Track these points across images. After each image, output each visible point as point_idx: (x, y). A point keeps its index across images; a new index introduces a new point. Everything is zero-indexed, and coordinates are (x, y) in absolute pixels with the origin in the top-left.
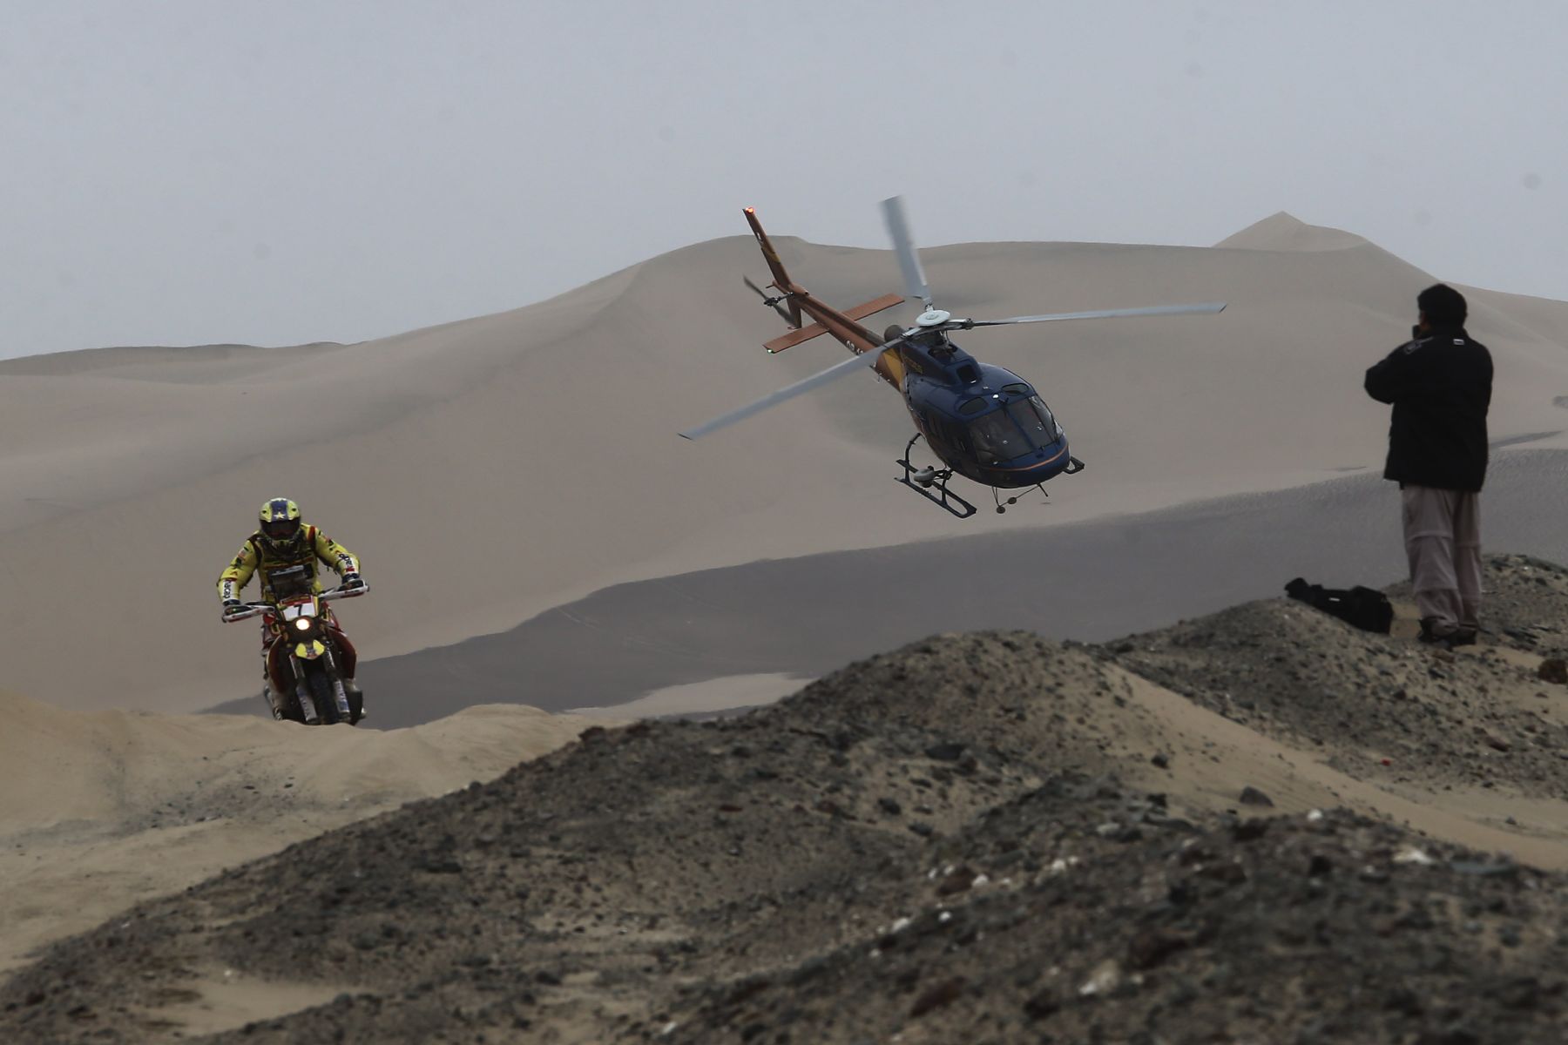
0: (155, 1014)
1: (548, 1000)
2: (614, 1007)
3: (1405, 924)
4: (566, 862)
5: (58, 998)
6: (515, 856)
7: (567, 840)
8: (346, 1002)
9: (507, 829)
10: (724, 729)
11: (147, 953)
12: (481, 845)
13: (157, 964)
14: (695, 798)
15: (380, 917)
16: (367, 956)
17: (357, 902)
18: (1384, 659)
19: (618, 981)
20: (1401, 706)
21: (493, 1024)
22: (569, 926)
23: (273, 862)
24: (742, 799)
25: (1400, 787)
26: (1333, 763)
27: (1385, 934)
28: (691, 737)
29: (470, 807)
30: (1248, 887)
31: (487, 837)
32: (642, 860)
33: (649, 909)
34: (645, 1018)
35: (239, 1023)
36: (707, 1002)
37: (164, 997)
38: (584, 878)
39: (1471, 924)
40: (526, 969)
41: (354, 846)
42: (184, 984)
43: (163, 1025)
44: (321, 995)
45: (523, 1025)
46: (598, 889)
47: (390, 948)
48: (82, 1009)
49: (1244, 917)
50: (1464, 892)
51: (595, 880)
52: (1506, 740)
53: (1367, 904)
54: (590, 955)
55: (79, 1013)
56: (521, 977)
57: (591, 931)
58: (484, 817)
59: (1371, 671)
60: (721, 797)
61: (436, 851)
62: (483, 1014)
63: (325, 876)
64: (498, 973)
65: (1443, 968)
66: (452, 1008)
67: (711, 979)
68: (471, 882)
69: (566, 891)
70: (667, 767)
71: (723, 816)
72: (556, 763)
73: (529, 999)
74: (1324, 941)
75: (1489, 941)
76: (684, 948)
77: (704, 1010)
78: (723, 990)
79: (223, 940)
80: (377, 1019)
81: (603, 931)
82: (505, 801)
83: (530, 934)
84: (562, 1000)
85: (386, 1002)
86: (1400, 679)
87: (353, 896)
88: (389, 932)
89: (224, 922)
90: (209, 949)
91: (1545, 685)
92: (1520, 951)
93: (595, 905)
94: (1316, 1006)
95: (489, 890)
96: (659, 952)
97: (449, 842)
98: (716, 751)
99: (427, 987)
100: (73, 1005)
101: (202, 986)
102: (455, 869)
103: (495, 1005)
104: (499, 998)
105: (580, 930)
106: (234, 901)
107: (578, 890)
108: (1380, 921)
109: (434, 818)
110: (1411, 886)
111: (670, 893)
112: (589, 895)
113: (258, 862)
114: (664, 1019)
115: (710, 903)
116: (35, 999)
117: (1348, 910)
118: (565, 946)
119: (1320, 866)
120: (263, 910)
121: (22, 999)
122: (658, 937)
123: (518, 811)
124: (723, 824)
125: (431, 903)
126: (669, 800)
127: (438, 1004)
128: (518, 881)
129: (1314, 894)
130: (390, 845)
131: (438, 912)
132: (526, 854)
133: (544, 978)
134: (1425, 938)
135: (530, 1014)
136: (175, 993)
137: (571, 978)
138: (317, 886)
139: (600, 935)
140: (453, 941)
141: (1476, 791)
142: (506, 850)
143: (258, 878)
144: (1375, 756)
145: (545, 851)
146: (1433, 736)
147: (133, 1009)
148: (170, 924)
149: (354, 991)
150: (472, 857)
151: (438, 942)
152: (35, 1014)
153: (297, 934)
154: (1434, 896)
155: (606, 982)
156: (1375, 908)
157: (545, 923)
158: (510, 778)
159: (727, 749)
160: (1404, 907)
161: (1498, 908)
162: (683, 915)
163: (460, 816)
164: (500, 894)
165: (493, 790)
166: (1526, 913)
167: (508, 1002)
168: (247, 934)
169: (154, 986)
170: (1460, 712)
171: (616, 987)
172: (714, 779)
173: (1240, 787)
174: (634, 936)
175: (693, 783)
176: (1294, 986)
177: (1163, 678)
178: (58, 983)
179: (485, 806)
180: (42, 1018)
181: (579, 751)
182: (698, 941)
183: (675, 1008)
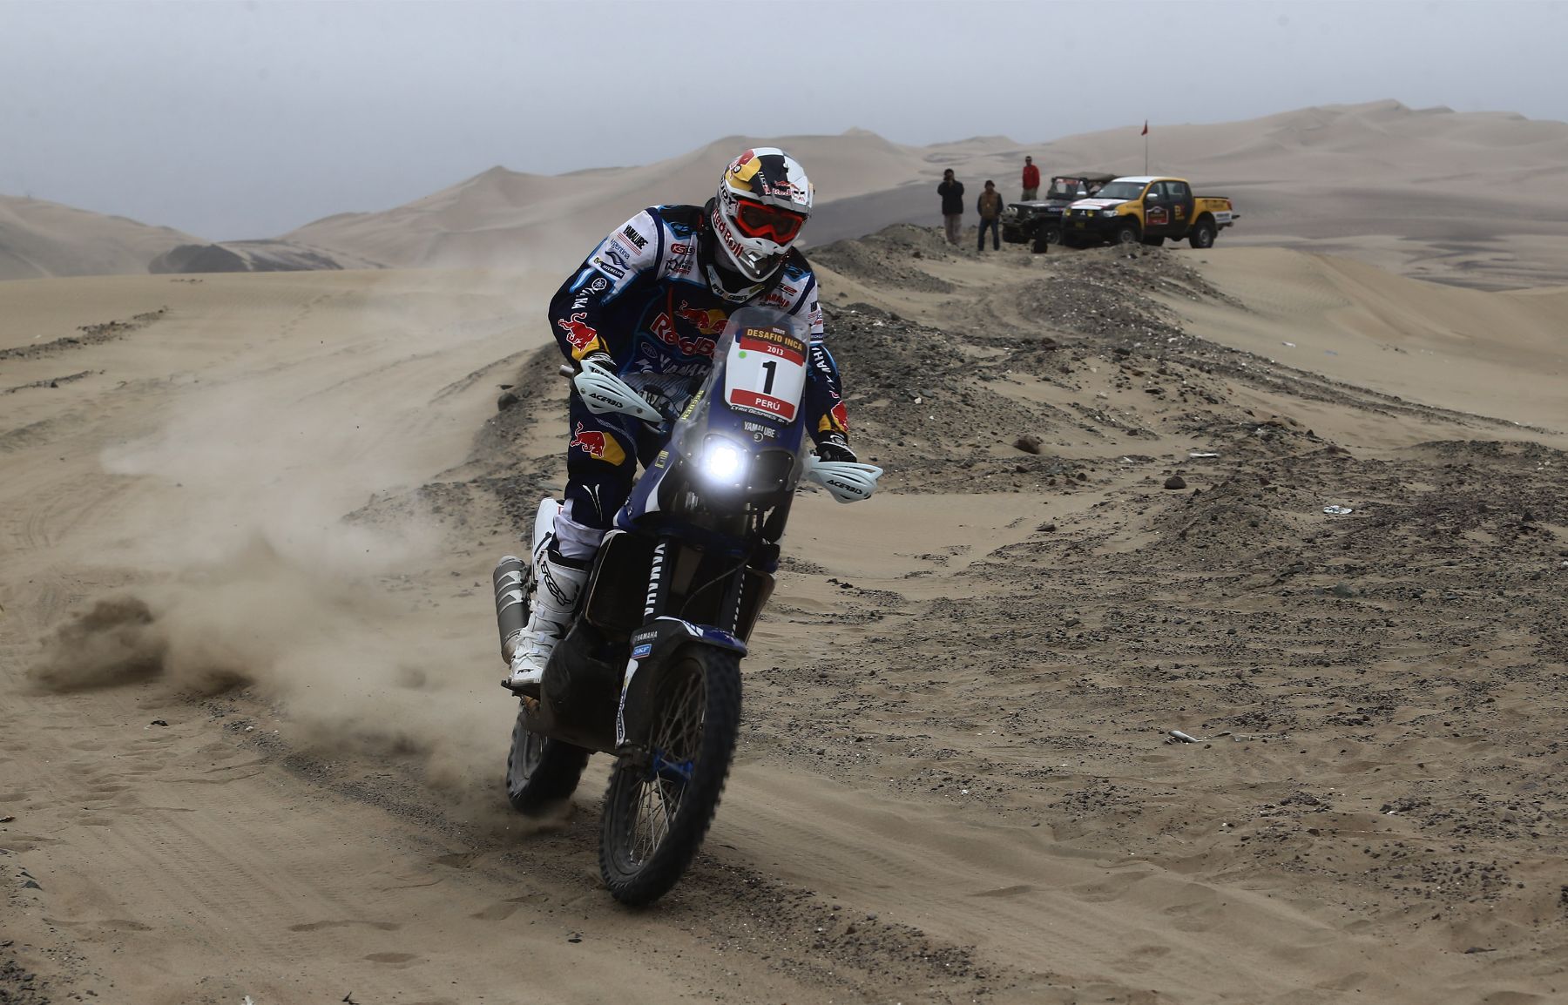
3: (876, 345)
20: (879, 267)
27: (871, 349)
30: (835, 335)
39: (894, 345)
49: (834, 344)
50: (892, 335)
52: (905, 276)
53: (866, 340)
65: (886, 358)
74: (855, 351)
75: (899, 350)
86: (879, 259)
91: (915, 259)
92: (906, 352)
108: (870, 345)
110: (878, 334)
117: (862, 341)
129: (852, 337)
134: (881, 349)
146: (887, 275)
154: (884, 336)
156: (868, 341)
160: (876, 340)
161: (901, 340)
166: (908, 341)
170: (894, 269)
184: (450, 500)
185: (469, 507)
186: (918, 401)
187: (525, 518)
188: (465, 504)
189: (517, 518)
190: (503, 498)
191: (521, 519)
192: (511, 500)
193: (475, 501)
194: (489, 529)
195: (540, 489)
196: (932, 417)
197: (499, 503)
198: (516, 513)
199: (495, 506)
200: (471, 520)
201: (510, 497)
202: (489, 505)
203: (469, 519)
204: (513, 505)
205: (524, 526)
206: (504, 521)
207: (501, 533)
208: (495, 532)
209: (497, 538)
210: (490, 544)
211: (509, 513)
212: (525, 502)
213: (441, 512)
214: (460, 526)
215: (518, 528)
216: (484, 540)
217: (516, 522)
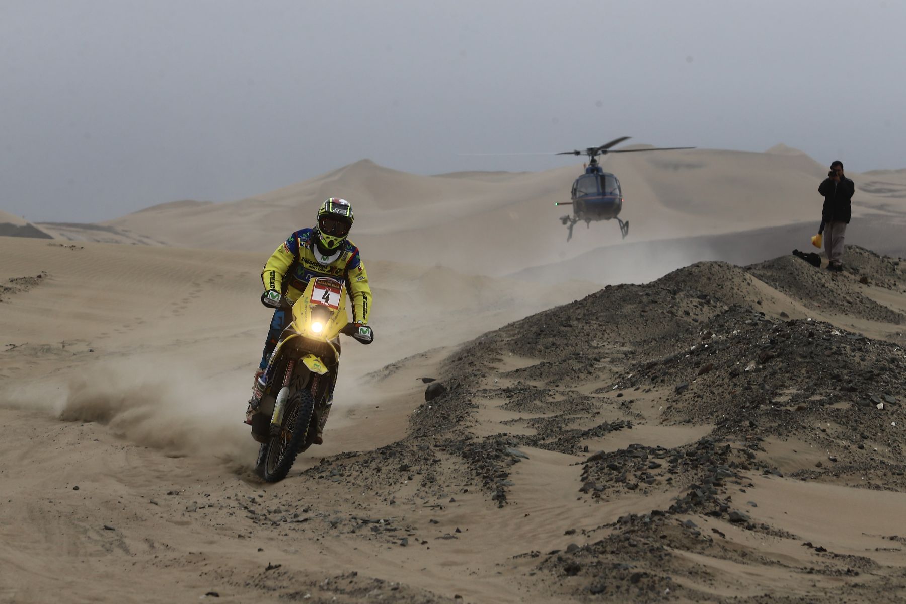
0: (491, 365)
1: (597, 366)
2: (615, 369)
3: (834, 353)
4: (600, 325)
5: (466, 359)
6: (586, 323)
7: (601, 319)
8: (543, 364)
9: (585, 315)
10: (643, 287)
11: (489, 347)
12: (578, 319)
13: (492, 350)
14: (635, 308)
15: (551, 339)
16: (547, 351)
17: (545, 335)
18: (819, 275)
19: (616, 361)
20: (824, 289)
21: (582, 373)
22: (601, 345)
23: (522, 322)
24: (647, 308)
25: (823, 313)
26: (805, 305)
27: (829, 356)
28: (635, 289)
29: (574, 308)
30: (792, 340)
31: (579, 317)
32: (621, 326)
33: (622, 341)
34: (623, 373)
35: (515, 369)
36: (640, 369)
37: (494, 360)
38: (605, 331)
39: (853, 354)
40: (590, 357)
41: (543, 318)
42: (499, 357)
43: (493, 369)
44: (536, 362)
45: (590, 373)
46: (608, 334)
47: (553, 349)
48: (472, 363)
49: (790, 349)
50: (851, 345)
51: (607, 331)
52: (851, 301)
53: (824, 347)
54: (607, 353)
55: (471, 364)
56: (589, 359)
57: (606, 346)
58: (578, 311)
59: (816, 278)
60: (642, 308)
61: (566, 320)
62: (579, 370)
63: (535, 327)
64: (582, 358)
65: (844, 367)
66: (571, 368)
67: (640, 362)
68: (575, 330)
69: (600, 334)
70: (628, 298)
71: (642, 313)
72: (598, 296)
73: (592, 366)
74: (813, 358)
75: (857, 360)
76: (632, 353)
77: (639, 371)
78: (644, 366)
79: (509, 344)
80: (551, 369)
81: (609, 347)
82: (584, 306)
83: (591, 346)
84: (601, 366)
85: (553, 365)
86: (824, 281)
87: (545, 333)
88: (553, 344)
89: (510, 339)
90: (505, 347)
91: (861, 285)
92: (865, 363)
93: (607, 339)
94: (809, 377)
95: (579, 333)
96: (625, 354)
97: (569, 318)
98: (641, 294)
99: (565, 361)
100: (470, 362)
101: (503, 357)
102: (571, 326)
103: (583, 367)
104: (584, 365)
105: (604, 346)
106: (512, 333)
107: (603, 334)
108: (828, 352)
109: (565, 310)
110: (836, 342)
111: (627, 336)
112: (606, 335)
113: (518, 322)
114: (628, 373)
115: (638, 340)
116: (460, 359)
117: (819, 348)
118: (600, 350)
119: (811, 335)
120: (519, 336)
121: (456, 359)
122: (625, 349)
123: (588, 309)
124: (642, 316)
125: (565, 336)
126: (628, 308)
127: (567, 366)
128: (587, 331)
129: (810, 343)
130: (553, 318)
131: (566, 339)
132: (590, 323)
133: (596, 360)
134: (840, 358)
135: (592, 370)
136: (496, 359)
137: (603, 360)
138: (534, 329)
139: (609, 348)
140: (570, 347)
141: (843, 316)
142: (584, 321)
143: (518, 326)
144: (816, 304)
145: (595, 322)
146: (832, 298)
147: (485, 363)
148: (495, 339)
149: (545, 361)
150: (575, 323)
151: (566, 348)
152: (460, 364)
153: (529, 343)
154: (843, 345)
155: (612, 361)
156: (826, 348)
157: (594, 343)
158: (586, 299)
159: (644, 293)
160: (834, 348)
161: (860, 350)
162: (631, 343)
163: (572, 310)
164: (582, 334)
165: (581, 303)
166: (867, 352)
167: (586, 366)
168: (516, 343)
169: (491, 357)
170: (839, 292)
171: (615, 363)
172: (640, 302)
173: (780, 311)
174: (618, 348)
175: (635, 303)
176: (803, 371)
177: (760, 277)
178: (466, 355)
179: (579, 308)
180: (461, 365)
181: (604, 292)
182: (636, 351)
183: (631, 370)
184: (416, 460)
185: (436, 467)
186: (880, 406)
187: (496, 479)
188: (432, 465)
189: (487, 479)
190: (470, 460)
191: (492, 480)
192: (480, 463)
193: (442, 462)
194: (460, 488)
195: (508, 455)
196: (893, 424)
197: (466, 465)
198: (485, 475)
199: (464, 468)
200: (440, 479)
201: (478, 460)
202: (457, 467)
203: (438, 478)
204: (482, 468)
205: (494, 486)
206: (474, 482)
207: (471, 493)
208: (466, 491)
209: (467, 497)
210: (461, 501)
211: (478, 474)
212: (493, 466)
213: (409, 470)
214: (429, 484)
215: (488, 488)
216: (456, 498)
217: (486, 484)
